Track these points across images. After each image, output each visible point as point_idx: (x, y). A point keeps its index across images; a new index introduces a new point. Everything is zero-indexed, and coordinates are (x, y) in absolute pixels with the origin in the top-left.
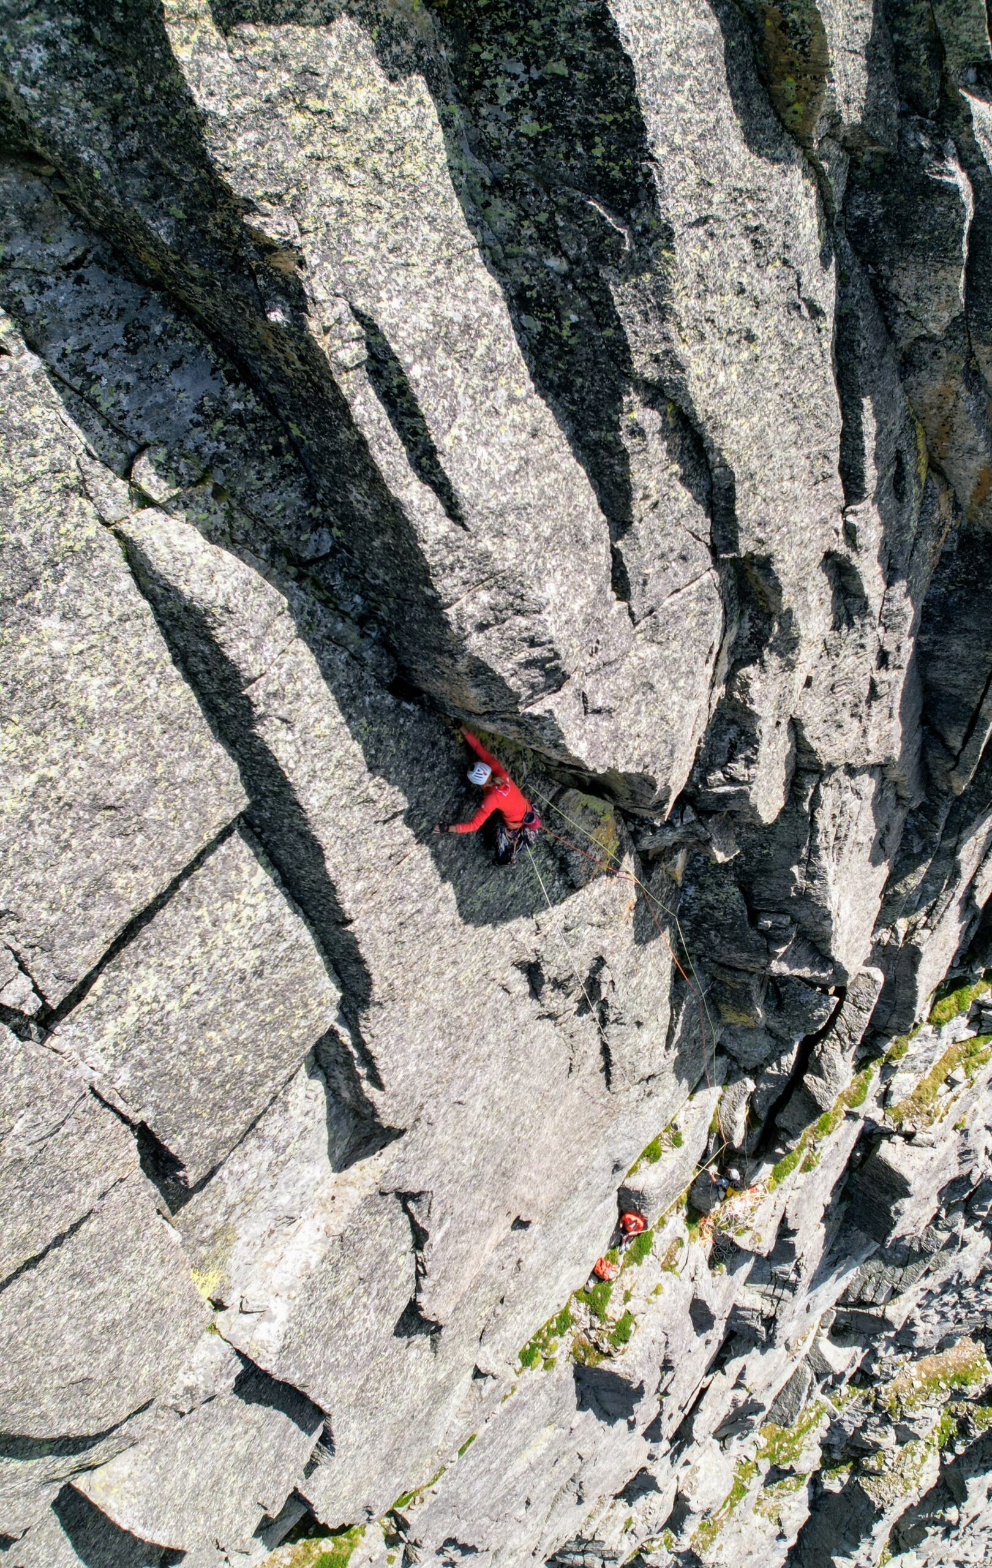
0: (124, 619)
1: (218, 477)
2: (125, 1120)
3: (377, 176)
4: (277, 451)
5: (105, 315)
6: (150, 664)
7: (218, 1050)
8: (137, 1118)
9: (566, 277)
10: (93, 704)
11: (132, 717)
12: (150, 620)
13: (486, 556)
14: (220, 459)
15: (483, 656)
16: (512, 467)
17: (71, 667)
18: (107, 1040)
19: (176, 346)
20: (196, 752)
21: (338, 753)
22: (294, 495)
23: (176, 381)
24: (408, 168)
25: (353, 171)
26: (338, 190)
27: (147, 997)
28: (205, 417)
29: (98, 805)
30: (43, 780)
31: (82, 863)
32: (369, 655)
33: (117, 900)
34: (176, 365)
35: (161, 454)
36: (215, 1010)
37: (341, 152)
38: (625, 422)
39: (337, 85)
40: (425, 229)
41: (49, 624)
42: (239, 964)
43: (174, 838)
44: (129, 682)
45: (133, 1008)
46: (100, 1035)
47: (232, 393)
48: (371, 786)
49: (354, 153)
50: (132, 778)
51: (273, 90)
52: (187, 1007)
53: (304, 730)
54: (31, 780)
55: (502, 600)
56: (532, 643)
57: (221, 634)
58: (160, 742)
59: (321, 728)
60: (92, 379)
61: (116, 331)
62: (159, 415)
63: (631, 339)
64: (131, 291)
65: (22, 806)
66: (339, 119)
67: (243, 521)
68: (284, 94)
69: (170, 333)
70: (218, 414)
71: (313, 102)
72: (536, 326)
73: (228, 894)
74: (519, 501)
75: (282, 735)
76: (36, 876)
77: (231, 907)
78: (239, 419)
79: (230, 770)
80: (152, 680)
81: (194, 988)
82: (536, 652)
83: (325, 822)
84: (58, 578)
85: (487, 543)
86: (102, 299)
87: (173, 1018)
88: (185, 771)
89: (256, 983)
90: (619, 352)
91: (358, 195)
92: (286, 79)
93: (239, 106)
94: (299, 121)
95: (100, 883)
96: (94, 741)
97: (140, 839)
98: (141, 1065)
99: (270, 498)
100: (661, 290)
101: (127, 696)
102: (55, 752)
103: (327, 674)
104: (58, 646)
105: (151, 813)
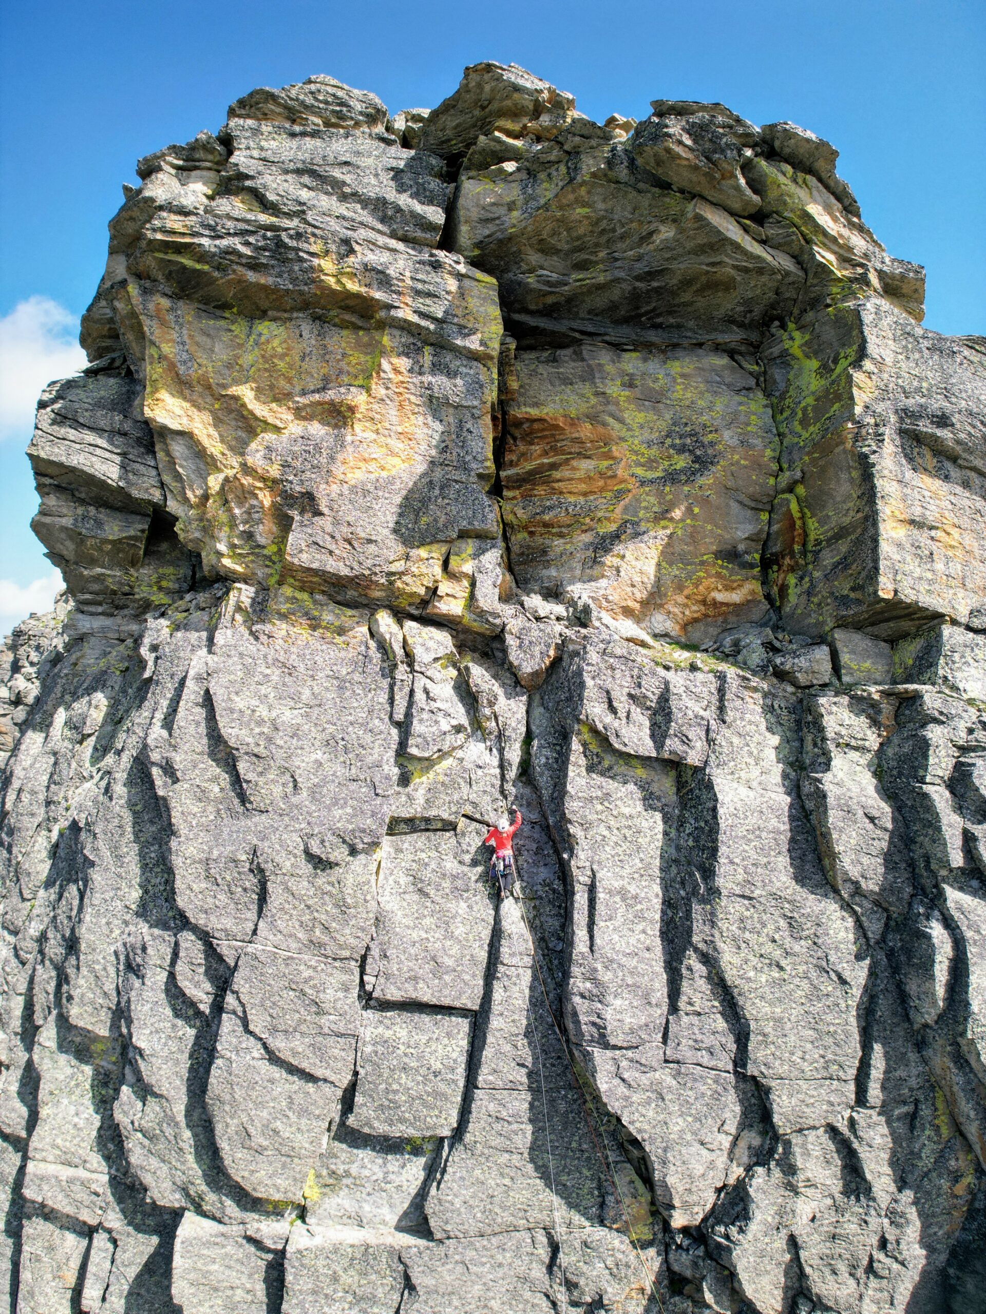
0: (483, 920)
1: (538, 903)
2: (355, 1064)
3: (625, 837)
4: (560, 907)
5: (534, 840)
6: (481, 939)
7: (400, 1084)
8: (359, 1069)
9: (683, 898)
10: (456, 933)
11: (463, 947)
12: (490, 928)
13: (596, 970)
14: (541, 898)
15: (578, 1008)
16: (628, 951)
17: (459, 919)
18: (376, 1032)
19: (548, 860)
20: (474, 976)
21: (516, 1017)
22: (557, 924)
23: (542, 869)
24: (640, 840)
25: (615, 831)
26: (606, 833)
27: (398, 1035)
28: (545, 884)
29: (434, 959)
30: (427, 939)
31: (416, 968)
32: (551, 995)
33: (416, 989)
34: (545, 865)
35: (524, 884)
36: (412, 1068)
37: (612, 823)
38: (685, 962)
39: (618, 803)
40: (637, 861)
41: (463, 905)
42: (432, 1062)
43: (446, 992)
44: (471, 937)
45: (391, 1032)
46: (375, 1028)
47: (556, 882)
48: (522, 1042)
49: (618, 825)
50: (450, 962)
51: (594, 795)
52: (406, 1055)
53: (510, 997)
54: (424, 935)
55: (595, 991)
56: (599, 1017)
57: (503, 942)
58: (465, 961)
59: (516, 1002)
60: (520, 854)
61: (534, 846)
62: (532, 875)
63: (695, 927)
64: (545, 838)
65: (417, 939)
66: (615, 813)
67: (537, 922)
68: (597, 797)
69: (548, 855)
70: (548, 885)
71: (606, 804)
72: (670, 913)
73: (449, 1035)
74: (622, 962)
75: (501, 991)
76: (403, 958)
77: (446, 1041)
78: (554, 891)
79: (479, 991)
80: (478, 943)
81: (412, 1051)
82: (598, 1021)
83: (494, 1036)
84: (475, 895)
85: (599, 966)
86: (536, 836)
87: (398, 1052)
88: (467, 977)
89: (431, 1077)
90: (689, 932)
91: (614, 839)
92: (599, 794)
93: (580, 794)
94: (599, 807)
95: (415, 979)
96: (449, 943)
97: (437, 981)
98: (376, 1052)
99: (550, 920)
100: (713, 914)
101: (467, 941)
102: (437, 935)
103: (532, 988)
104: (460, 912)
105: (446, 977)
